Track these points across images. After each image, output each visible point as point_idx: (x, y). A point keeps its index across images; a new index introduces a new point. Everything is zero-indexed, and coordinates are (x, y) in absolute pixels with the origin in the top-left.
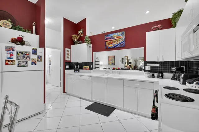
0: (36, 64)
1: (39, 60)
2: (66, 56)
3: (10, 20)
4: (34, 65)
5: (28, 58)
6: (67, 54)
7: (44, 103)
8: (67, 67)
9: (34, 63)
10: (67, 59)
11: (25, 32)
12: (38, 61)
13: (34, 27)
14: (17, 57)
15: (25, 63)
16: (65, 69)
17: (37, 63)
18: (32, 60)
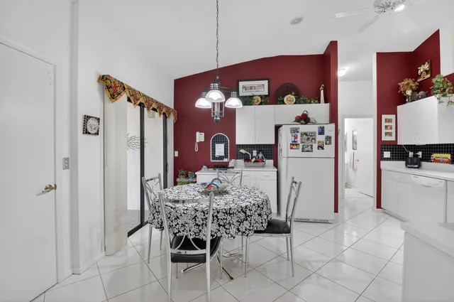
0: (323, 149)
1: (328, 142)
2: (384, 131)
3: (293, 93)
4: (321, 150)
5: (313, 141)
6: (386, 127)
7: (336, 210)
8: (387, 154)
9: (321, 147)
10: (384, 138)
11: (311, 103)
12: (326, 144)
13: (322, 91)
14: (302, 139)
15: (310, 147)
16: (380, 158)
17: (325, 146)
18: (319, 142)
